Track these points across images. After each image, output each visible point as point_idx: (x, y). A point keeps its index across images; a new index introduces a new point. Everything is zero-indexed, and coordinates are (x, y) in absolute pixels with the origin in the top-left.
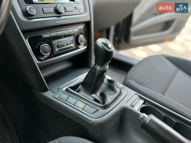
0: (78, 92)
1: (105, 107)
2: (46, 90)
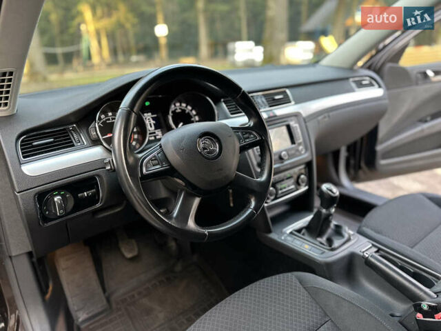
0: (303, 234)
1: (333, 250)
2: (270, 231)
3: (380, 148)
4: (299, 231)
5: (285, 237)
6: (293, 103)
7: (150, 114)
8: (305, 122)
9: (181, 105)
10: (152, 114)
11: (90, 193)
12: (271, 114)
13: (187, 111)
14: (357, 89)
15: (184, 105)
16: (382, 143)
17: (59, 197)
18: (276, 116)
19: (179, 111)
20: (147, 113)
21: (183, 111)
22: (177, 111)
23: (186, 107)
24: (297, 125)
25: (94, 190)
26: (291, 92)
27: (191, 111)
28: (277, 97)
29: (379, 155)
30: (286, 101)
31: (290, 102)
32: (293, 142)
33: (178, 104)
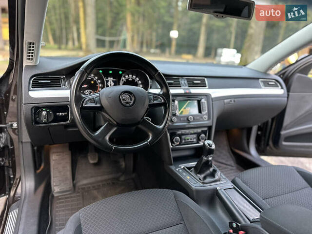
0: (191, 171)
2: (172, 165)
3: (283, 133)
4: (189, 168)
5: (179, 170)
6: (207, 87)
8: (212, 101)
9: (132, 77)
10: (113, 79)
11: (63, 114)
12: (187, 91)
13: (136, 81)
14: (263, 87)
15: (134, 77)
16: (285, 129)
17: (46, 112)
18: (191, 93)
22: (130, 80)
24: (206, 102)
25: (66, 113)
26: (208, 81)
28: (195, 82)
29: (282, 138)
30: (203, 85)
31: (206, 87)
32: (200, 111)
33: (130, 76)
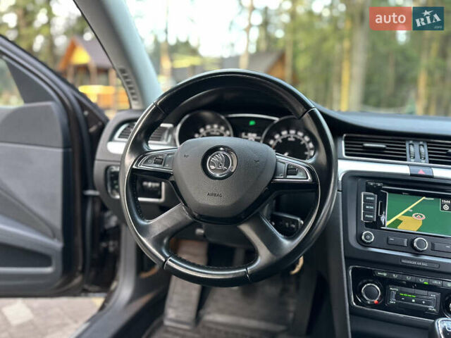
7: (255, 135)
9: (296, 134)
11: (154, 185)
13: (303, 142)
15: (300, 134)
19: (292, 139)
20: (253, 132)
21: (298, 141)
22: (289, 139)
23: (303, 137)
27: (308, 142)
33: (293, 132)
